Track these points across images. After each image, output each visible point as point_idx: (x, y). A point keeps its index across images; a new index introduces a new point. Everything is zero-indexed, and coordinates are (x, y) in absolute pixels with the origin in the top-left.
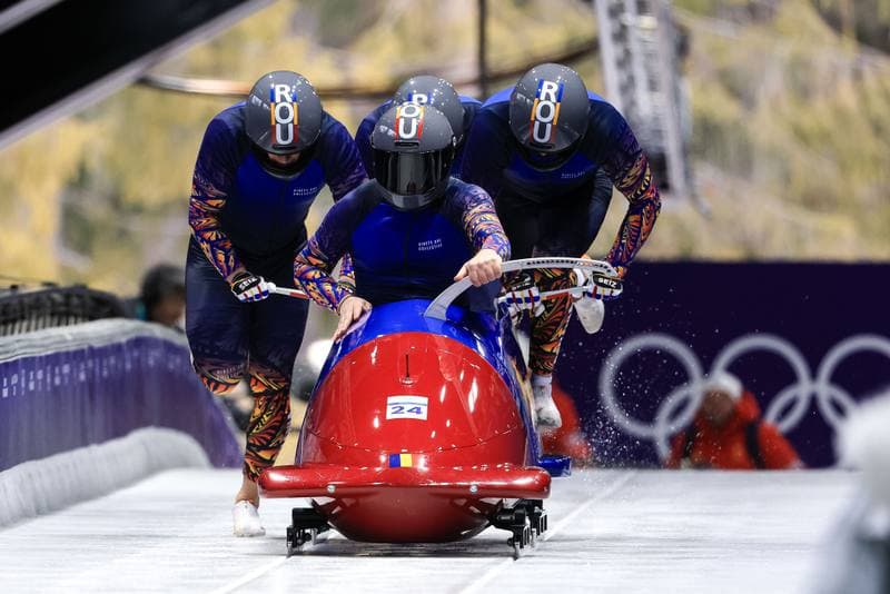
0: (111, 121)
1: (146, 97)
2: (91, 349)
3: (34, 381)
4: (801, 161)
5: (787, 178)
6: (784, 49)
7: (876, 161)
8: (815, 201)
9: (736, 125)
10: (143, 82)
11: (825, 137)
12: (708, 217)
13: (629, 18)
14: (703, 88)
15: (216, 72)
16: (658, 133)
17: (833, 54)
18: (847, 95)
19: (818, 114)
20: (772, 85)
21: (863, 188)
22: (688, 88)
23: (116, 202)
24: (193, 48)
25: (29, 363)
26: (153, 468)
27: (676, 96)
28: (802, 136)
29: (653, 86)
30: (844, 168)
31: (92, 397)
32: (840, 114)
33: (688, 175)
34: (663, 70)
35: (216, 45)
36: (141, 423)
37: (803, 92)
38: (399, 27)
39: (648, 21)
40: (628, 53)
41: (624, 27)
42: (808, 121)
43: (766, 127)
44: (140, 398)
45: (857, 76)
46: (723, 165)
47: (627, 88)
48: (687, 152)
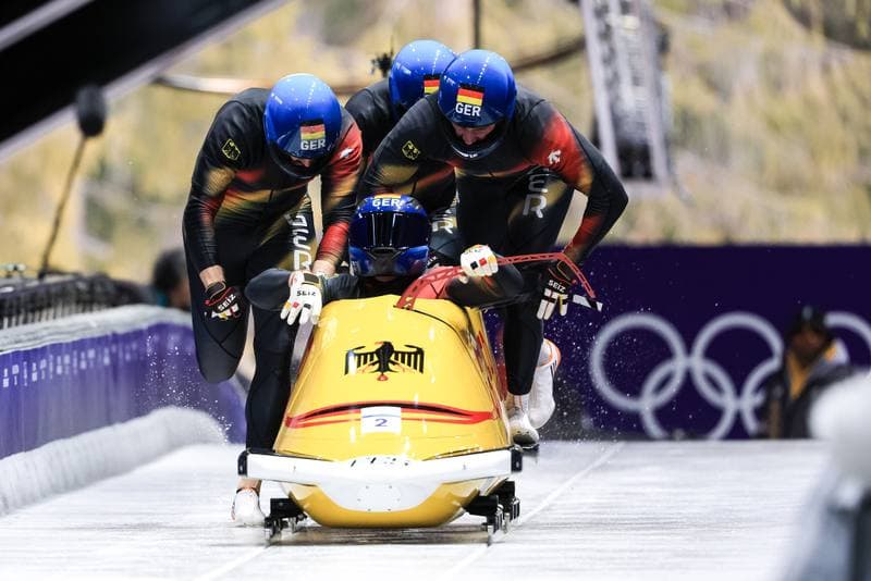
1: (161, 94)
2: (115, 335)
3: (63, 365)
4: (774, 149)
6: (757, 45)
7: (844, 147)
8: (787, 186)
9: (714, 117)
10: (159, 81)
11: (798, 126)
12: (690, 204)
13: (614, 18)
14: (683, 82)
15: (227, 70)
16: (642, 126)
17: (803, 49)
18: (817, 87)
19: (790, 106)
20: (747, 77)
21: (835, 172)
22: (669, 82)
25: (57, 349)
26: (173, 445)
27: (658, 91)
28: (774, 126)
29: (636, 81)
30: (813, 155)
31: (116, 379)
32: (810, 105)
33: (669, 163)
34: (645, 67)
35: (228, 47)
37: (776, 85)
39: (631, 21)
40: (612, 51)
41: (608, 28)
43: (741, 117)
45: (826, 69)
47: (612, 83)
48: (669, 143)
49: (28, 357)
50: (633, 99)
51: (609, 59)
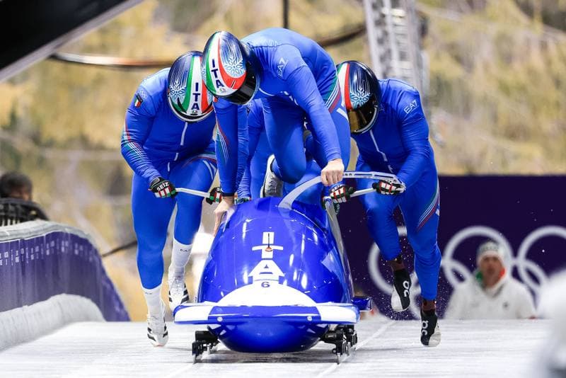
0: (32, 85)
1: (56, 67)
2: (23, 241)
4: (504, 106)
5: (495, 118)
6: (493, 29)
7: (558, 105)
8: (515, 133)
9: (460, 81)
10: (54, 57)
11: (522, 89)
13: (387, 10)
14: (437, 57)
15: (103, 49)
17: (527, 32)
18: (537, 60)
19: (517, 73)
20: (485, 53)
21: (548, 124)
22: (426, 56)
23: (36, 139)
24: (88, 34)
26: (65, 321)
28: (505, 89)
29: (403, 57)
30: (535, 110)
31: (23, 273)
32: (531, 72)
34: (409, 44)
35: (103, 32)
36: (58, 291)
37: (507, 58)
38: (228, 17)
39: (399, 12)
40: (386, 34)
41: (383, 16)
42: (509, 78)
43: (480, 83)
44: (56, 273)
45: (544, 46)
46: (451, 110)
47: (385, 58)
51: (383, 40)
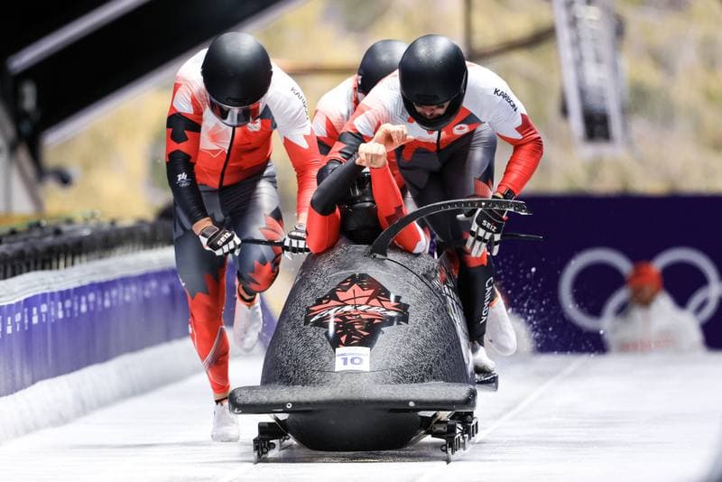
3: (129, 294)
4: (710, 117)
6: (697, 31)
12: (642, 161)
13: (579, 9)
16: (603, 99)
20: (688, 58)
25: (125, 281)
27: (615, 68)
28: (710, 97)
29: (598, 60)
33: (625, 127)
34: (606, 50)
37: (711, 62)
39: (594, 10)
40: (579, 37)
42: (715, 85)
43: (684, 89)
47: (579, 63)
48: (626, 111)
49: (102, 287)
50: (596, 75)
51: (576, 43)
